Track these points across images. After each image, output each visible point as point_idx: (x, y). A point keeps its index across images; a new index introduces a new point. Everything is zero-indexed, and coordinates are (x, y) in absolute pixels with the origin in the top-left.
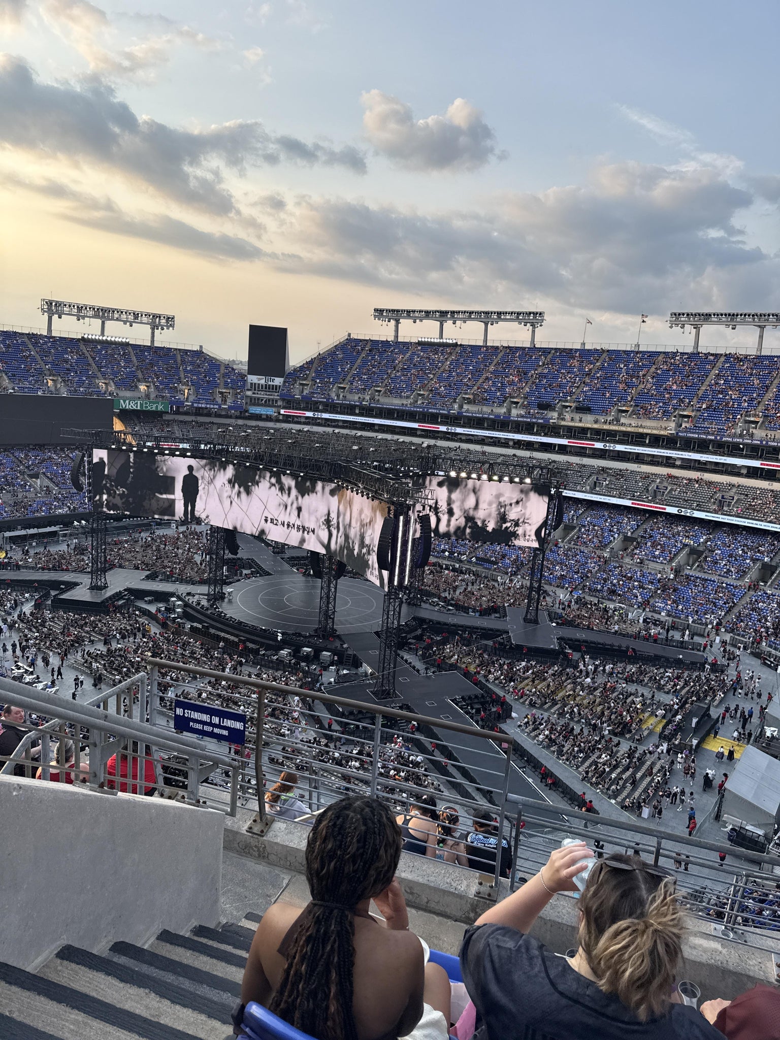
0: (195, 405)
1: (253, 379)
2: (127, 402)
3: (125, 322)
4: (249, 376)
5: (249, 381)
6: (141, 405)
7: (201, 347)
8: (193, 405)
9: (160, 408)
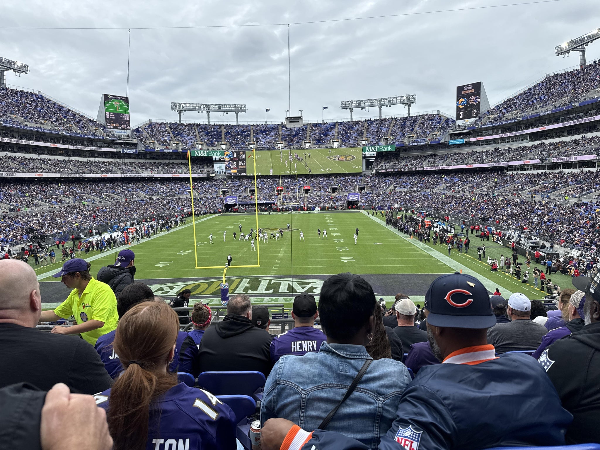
0: (411, 144)
1: (460, 123)
2: (370, 148)
3: (387, 106)
4: (457, 121)
5: (457, 125)
6: (378, 148)
7: (438, 111)
8: (409, 144)
9: (390, 149)
